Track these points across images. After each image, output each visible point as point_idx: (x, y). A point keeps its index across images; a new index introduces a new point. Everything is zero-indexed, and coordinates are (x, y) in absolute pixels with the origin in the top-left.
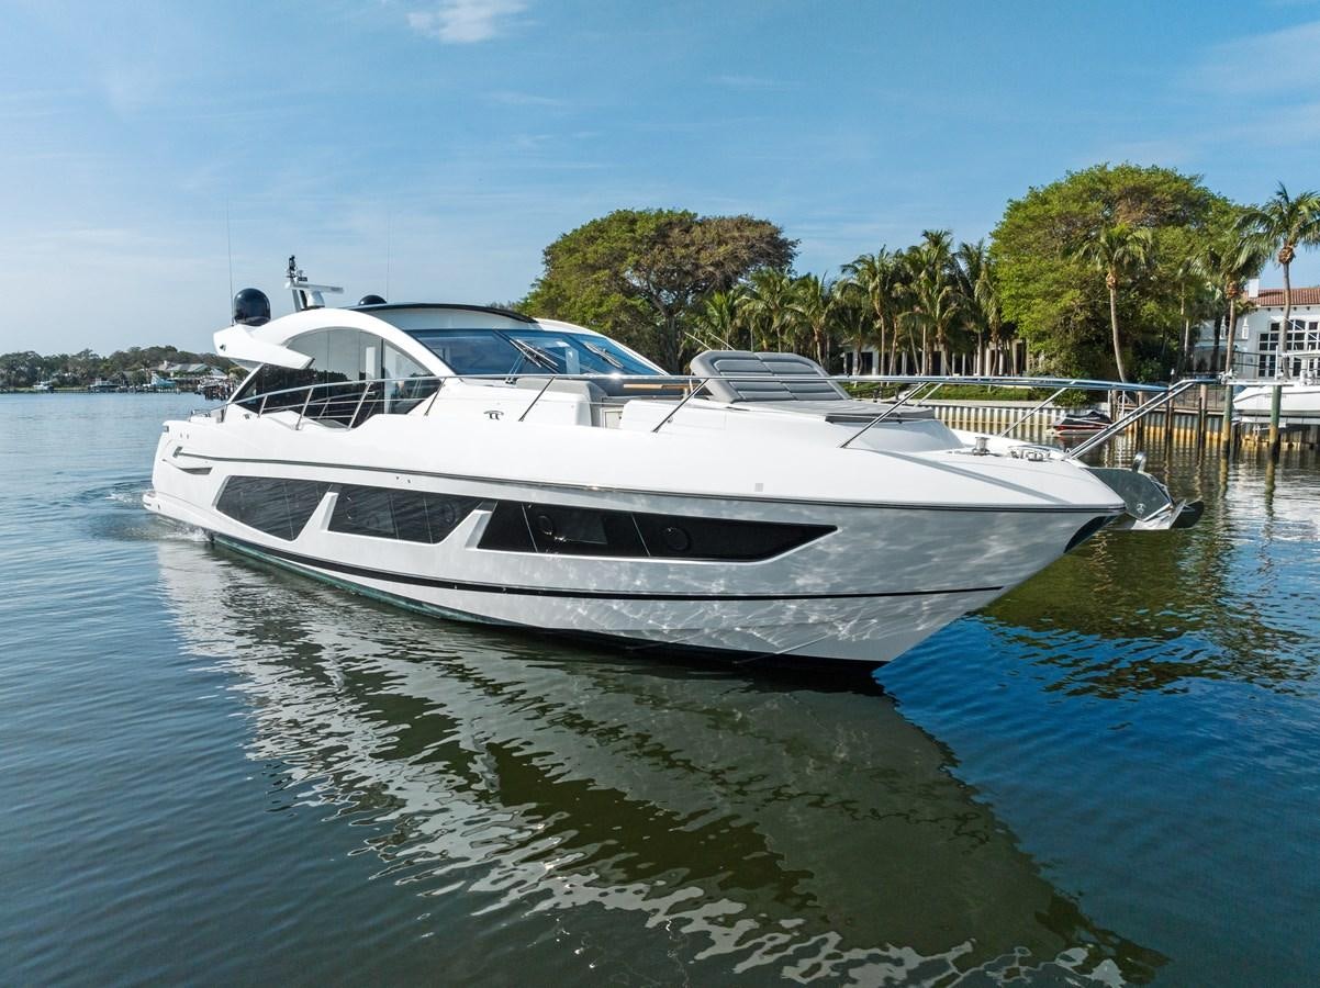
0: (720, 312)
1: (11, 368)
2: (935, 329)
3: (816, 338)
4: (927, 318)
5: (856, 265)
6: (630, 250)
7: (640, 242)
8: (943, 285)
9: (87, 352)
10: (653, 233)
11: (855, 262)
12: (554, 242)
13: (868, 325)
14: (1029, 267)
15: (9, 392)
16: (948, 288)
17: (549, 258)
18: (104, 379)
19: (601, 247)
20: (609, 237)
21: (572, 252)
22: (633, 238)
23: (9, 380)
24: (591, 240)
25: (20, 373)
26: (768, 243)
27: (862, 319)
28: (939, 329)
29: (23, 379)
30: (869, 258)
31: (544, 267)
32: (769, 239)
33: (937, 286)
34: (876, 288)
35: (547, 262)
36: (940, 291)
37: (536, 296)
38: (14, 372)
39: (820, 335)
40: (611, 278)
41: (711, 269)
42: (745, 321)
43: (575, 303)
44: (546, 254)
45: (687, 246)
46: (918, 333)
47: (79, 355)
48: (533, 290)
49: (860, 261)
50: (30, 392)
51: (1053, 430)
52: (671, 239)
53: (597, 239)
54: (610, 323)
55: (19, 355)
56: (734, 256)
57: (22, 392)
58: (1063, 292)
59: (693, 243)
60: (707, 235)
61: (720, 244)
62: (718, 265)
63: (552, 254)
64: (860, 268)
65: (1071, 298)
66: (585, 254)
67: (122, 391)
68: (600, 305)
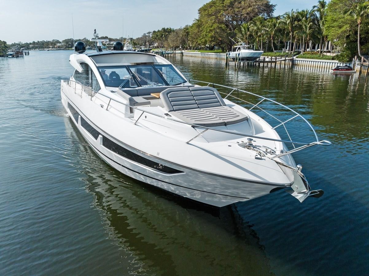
0: (245, 29)
1: (67, 43)
2: (307, 36)
3: (271, 38)
4: (305, 33)
5: (284, 15)
6: (222, 9)
7: (225, 7)
8: (310, 22)
9: (85, 38)
10: (229, 4)
11: (284, 14)
12: (201, 7)
13: (288, 34)
14: (335, 17)
15: (66, 50)
16: (311, 23)
17: (199, 12)
18: (89, 46)
19: (213, 9)
20: (216, 6)
21: (205, 10)
22: (223, 6)
23: (67, 46)
24: (211, 6)
25: (69, 44)
26: (265, 6)
27: (286, 32)
28: (308, 36)
29: (70, 46)
30: (288, 13)
31: (199, 15)
32: (265, 5)
33: (308, 23)
34: (289, 23)
35: (199, 13)
36: (309, 24)
37: (194, 24)
38: (68, 44)
39: (273, 37)
40: (215, 18)
41: (246, 15)
42: (251, 32)
43: (205, 26)
44: (199, 11)
45: (239, 8)
46: (302, 37)
47: (83, 39)
48: (194, 22)
49: (286, 14)
50: (72, 50)
51: (332, 71)
52: (234, 6)
53: (212, 6)
54: (214, 32)
55: (69, 39)
56: (253, 11)
57: (70, 50)
58: (344, 26)
59: (241, 7)
60: (246, 4)
61: (249, 7)
62: (248, 14)
63: (201, 11)
64: (285, 16)
65: (346, 27)
66: (209, 11)
67: (93, 49)
68: (212, 27)
